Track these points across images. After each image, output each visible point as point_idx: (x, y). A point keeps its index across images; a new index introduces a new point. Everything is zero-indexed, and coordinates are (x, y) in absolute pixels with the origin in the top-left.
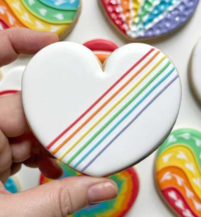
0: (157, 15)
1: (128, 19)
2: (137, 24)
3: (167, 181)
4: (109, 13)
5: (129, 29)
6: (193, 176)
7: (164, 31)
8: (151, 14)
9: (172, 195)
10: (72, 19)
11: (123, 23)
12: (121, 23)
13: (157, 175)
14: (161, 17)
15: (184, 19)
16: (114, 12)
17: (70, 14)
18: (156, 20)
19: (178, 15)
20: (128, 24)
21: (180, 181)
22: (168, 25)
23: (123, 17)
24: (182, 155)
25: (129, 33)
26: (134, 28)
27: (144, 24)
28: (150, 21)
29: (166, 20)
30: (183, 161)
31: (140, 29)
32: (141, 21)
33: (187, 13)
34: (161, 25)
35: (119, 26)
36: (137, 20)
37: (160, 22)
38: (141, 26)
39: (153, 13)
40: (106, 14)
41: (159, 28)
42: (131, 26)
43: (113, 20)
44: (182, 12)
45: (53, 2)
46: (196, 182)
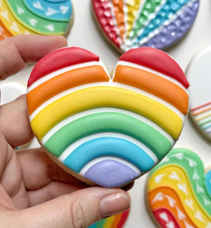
0: (152, 30)
1: (122, 32)
2: (131, 38)
3: (159, 202)
4: (102, 26)
5: (123, 43)
6: (185, 198)
8: (146, 28)
9: (164, 216)
10: (64, 30)
11: (117, 36)
12: (114, 37)
13: (148, 195)
14: (157, 32)
15: (180, 35)
16: (108, 24)
17: (62, 25)
18: (151, 35)
19: (175, 30)
20: (122, 38)
21: (172, 202)
22: (163, 40)
23: (118, 30)
24: (174, 176)
25: (123, 47)
26: (128, 42)
27: (139, 38)
28: (145, 35)
29: (162, 34)
30: (176, 182)
31: (135, 44)
32: (135, 35)
33: (183, 29)
34: (156, 40)
35: (113, 40)
36: (131, 34)
37: (155, 37)
38: (135, 40)
39: (148, 27)
41: (155, 43)
42: (125, 40)
43: (107, 34)
44: (178, 27)
45: (43, 12)
46: (188, 203)
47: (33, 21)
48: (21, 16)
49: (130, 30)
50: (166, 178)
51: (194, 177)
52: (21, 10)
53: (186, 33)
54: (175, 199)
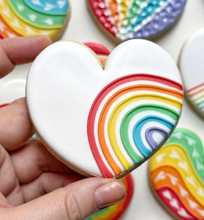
0: (145, 17)
1: (117, 22)
2: (126, 27)
3: (161, 181)
4: (98, 17)
5: (118, 32)
6: (186, 175)
7: (153, 32)
8: (139, 16)
9: (167, 194)
10: (62, 23)
11: (112, 26)
12: (110, 27)
13: (151, 175)
14: (149, 19)
15: (172, 21)
16: (103, 15)
17: (60, 19)
18: (144, 22)
19: (166, 16)
20: (117, 27)
21: (174, 180)
22: (156, 26)
23: (112, 20)
24: (175, 155)
25: (118, 35)
26: (123, 31)
27: (133, 26)
28: (139, 23)
29: (155, 21)
31: (130, 32)
32: (129, 23)
33: (174, 14)
34: (149, 27)
35: (108, 29)
36: (125, 23)
37: (149, 24)
38: (129, 28)
39: (141, 15)
40: (95, 18)
41: (148, 30)
42: (120, 29)
43: (103, 24)
44: (170, 14)
45: (42, 8)
46: (190, 181)
49: (124, 19)
50: (166, 158)
51: (194, 155)
54: (177, 177)
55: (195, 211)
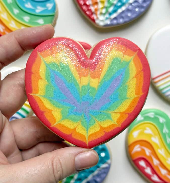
0: (120, 7)
1: (96, 10)
2: (104, 14)
4: (81, 6)
5: (98, 18)
6: (158, 148)
7: (127, 19)
8: (115, 5)
9: (142, 163)
11: (92, 13)
12: (90, 14)
13: (128, 148)
14: (124, 8)
15: (142, 10)
16: (85, 4)
18: (120, 11)
19: (138, 6)
20: (96, 14)
21: (148, 152)
22: (129, 14)
23: (93, 8)
24: (148, 131)
25: (97, 21)
26: (101, 18)
27: (110, 14)
28: (115, 11)
29: (128, 10)
30: (150, 136)
31: (107, 18)
32: (107, 11)
33: (145, 5)
34: (123, 15)
35: (89, 16)
36: (104, 11)
37: (123, 12)
38: (107, 16)
39: (117, 5)
40: (78, 6)
41: (123, 17)
42: (99, 16)
43: (85, 12)
44: (141, 4)
46: (161, 152)
47: (27, 18)
48: (17, 16)
49: (103, 8)
50: (141, 133)
51: (164, 131)
52: (16, 11)
53: (147, 9)
54: (150, 149)
55: (165, 176)
